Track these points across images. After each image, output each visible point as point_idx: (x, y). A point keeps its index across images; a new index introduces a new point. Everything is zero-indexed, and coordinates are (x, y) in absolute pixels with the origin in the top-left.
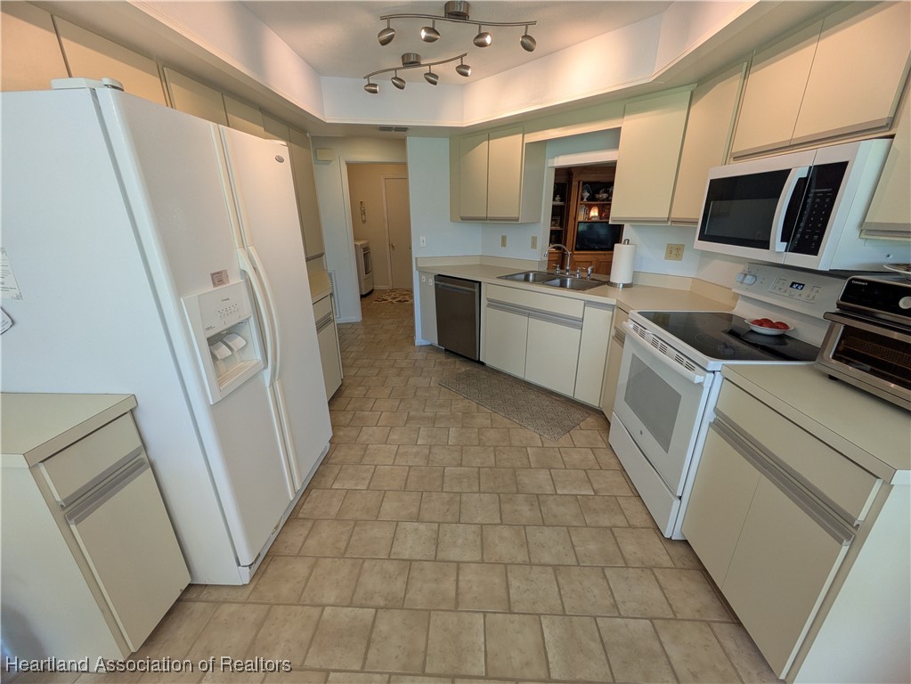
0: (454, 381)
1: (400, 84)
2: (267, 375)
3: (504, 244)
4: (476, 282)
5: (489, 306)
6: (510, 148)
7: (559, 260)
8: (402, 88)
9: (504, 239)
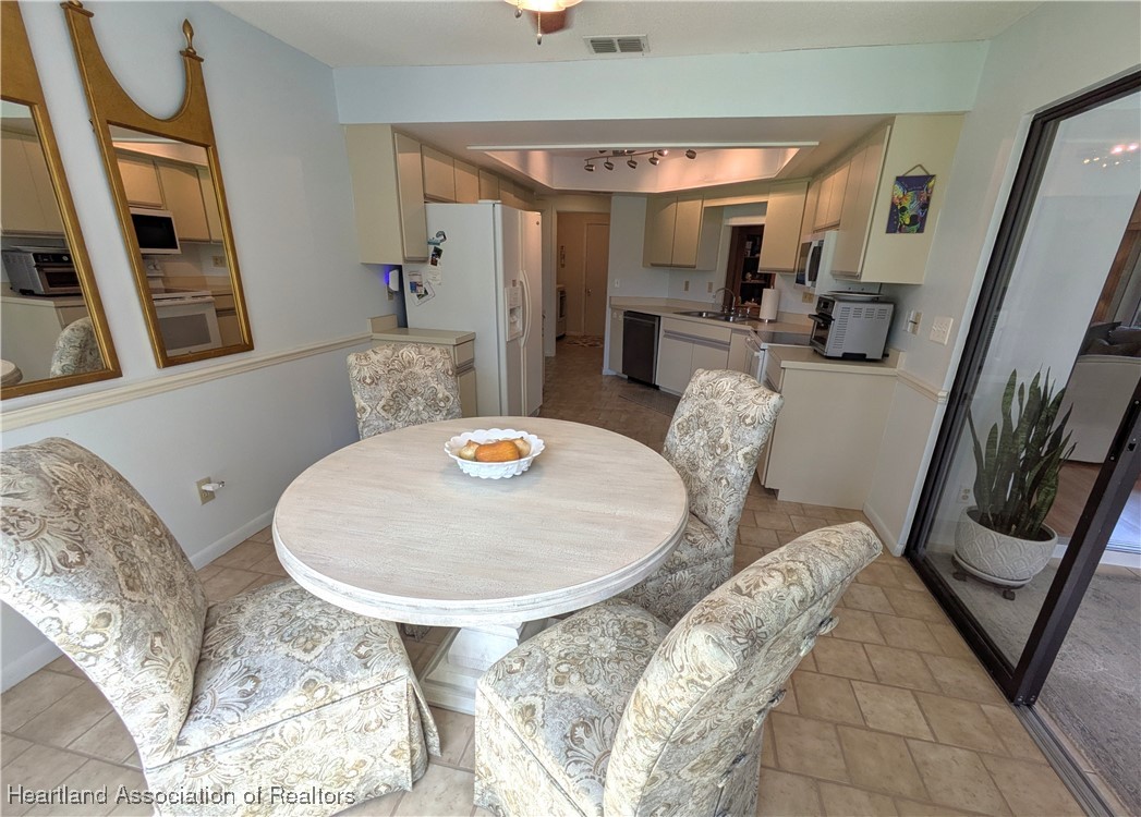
0: (631, 395)
1: (610, 167)
2: (523, 340)
3: (687, 289)
4: (657, 316)
5: (665, 336)
7: (728, 302)
8: (611, 169)
9: (687, 283)
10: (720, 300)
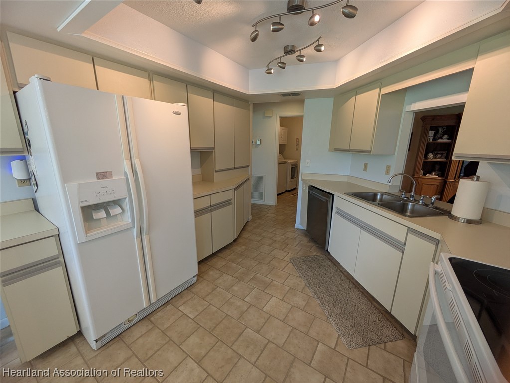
0: (302, 261)
1: (283, 66)
3: (365, 169)
4: (330, 194)
5: (337, 213)
6: (370, 100)
8: (284, 68)
9: (366, 165)
10: (398, 181)
